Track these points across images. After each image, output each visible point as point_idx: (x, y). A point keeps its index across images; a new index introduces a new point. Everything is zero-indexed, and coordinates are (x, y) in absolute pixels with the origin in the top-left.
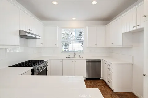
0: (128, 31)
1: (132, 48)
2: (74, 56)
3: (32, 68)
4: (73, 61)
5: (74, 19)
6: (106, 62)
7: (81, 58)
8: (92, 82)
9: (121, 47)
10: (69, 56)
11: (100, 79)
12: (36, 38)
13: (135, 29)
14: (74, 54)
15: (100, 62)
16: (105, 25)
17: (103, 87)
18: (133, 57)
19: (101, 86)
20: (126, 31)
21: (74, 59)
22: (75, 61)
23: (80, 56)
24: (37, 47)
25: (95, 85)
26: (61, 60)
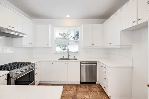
0: (127, 27)
1: (132, 48)
2: (69, 57)
3: (8, 72)
4: (66, 63)
5: (68, 16)
6: (102, 65)
7: (75, 59)
8: (87, 87)
9: (119, 47)
10: (63, 57)
11: (97, 83)
12: (22, 37)
13: (135, 24)
14: (69, 55)
15: (96, 64)
16: (102, 23)
17: (98, 93)
18: (133, 59)
19: (96, 92)
20: (124, 28)
21: (67, 61)
22: (68, 62)
23: (75, 58)
25: (90, 91)
26: (53, 62)
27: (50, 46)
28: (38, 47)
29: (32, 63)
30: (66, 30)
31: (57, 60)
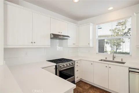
4: (107, 65)
5: (111, 8)
7: (122, 63)
10: (106, 58)
14: (113, 56)
23: (123, 61)
24: (68, 46)
26: (92, 63)
27: (91, 45)
28: (80, 46)
29: (73, 61)
30: (119, 24)
31: (97, 60)
